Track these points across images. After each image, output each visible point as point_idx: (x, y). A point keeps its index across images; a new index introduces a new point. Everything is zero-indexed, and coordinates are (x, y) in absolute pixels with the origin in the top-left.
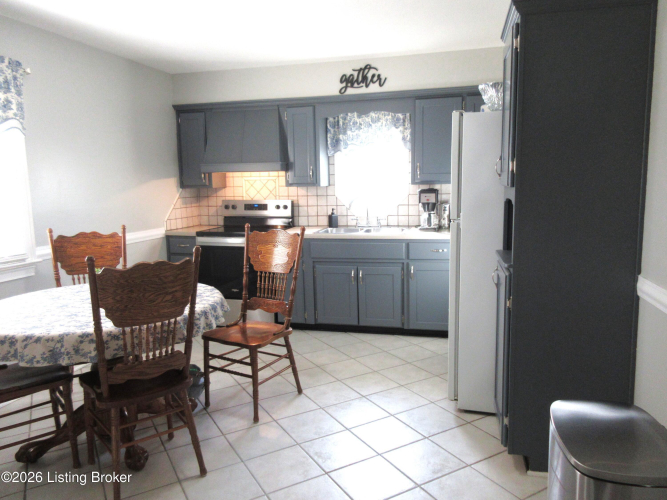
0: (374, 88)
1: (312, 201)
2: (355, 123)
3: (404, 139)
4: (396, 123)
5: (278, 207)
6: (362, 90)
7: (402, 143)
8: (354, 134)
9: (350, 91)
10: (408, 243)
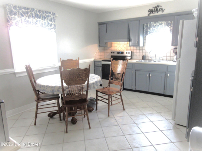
0: (160, 13)
1: (138, 51)
2: (153, 25)
3: (170, 30)
4: (168, 25)
5: (127, 53)
6: (156, 14)
7: (169, 31)
8: (153, 29)
9: (152, 15)
10: (168, 66)
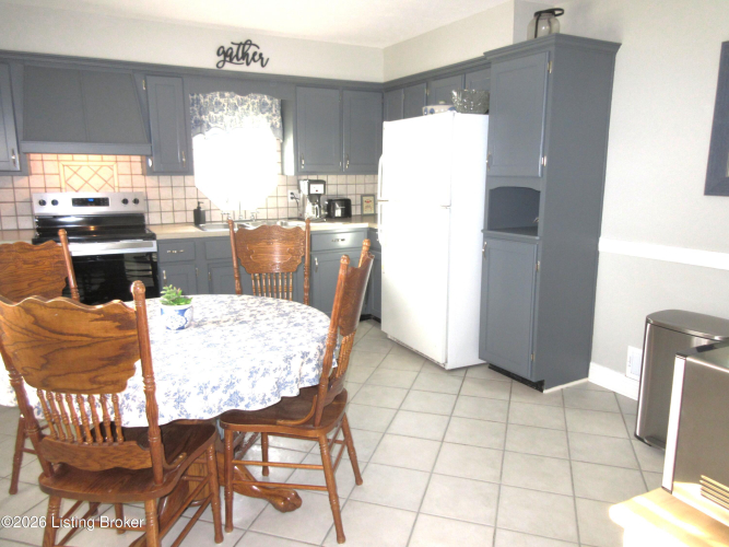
0: (255, 68)
4: (263, 107)
5: (125, 201)
8: (218, 115)
9: (228, 67)
